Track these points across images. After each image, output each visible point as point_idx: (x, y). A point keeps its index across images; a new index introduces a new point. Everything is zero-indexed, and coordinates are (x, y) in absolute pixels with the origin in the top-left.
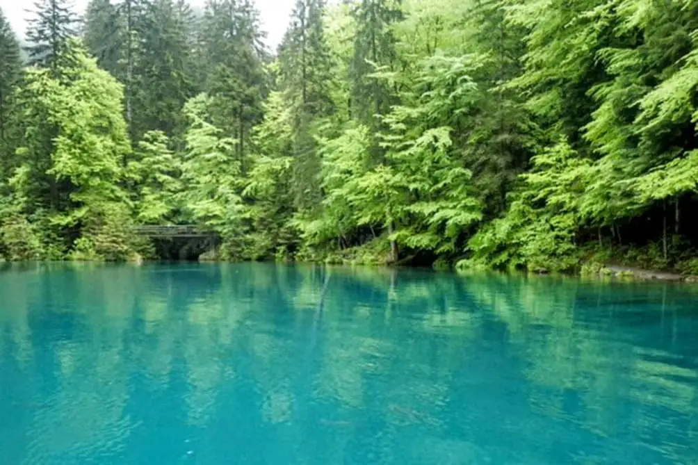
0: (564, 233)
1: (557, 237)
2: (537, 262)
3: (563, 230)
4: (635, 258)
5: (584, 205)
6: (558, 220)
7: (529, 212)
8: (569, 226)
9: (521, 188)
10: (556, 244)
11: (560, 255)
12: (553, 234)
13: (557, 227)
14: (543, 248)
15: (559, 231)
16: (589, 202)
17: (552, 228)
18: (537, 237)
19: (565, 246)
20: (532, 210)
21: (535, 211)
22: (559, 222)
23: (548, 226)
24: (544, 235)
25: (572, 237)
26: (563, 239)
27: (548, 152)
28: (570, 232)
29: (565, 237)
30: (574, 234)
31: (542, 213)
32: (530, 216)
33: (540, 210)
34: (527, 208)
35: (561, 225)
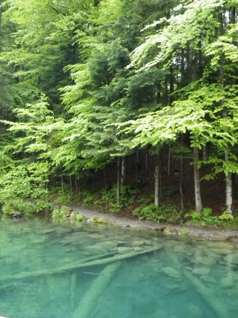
0: (39, 179)
1: (32, 182)
2: (12, 205)
3: (38, 176)
4: (92, 202)
5: (58, 155)
6: (34, 167)
7: (10, 162)
8: (44, 173)
9: (4, 143)
10: (31, 189)
11: (34, 198)
12: (29, 179)
13: (32, 173)
14: (19, 192)
15: (35, 177)
16: (63, 153)
17: (29, 174)
18: (14, 182)
19: (39, 191)
20: (11, 161)
21: (15, 162)
22: (34, 170)
23: (25, 172)
24: (20, 180)
25: (46, 183)
26: (38, 184)
27: (29, 107)
28: (44, 178)
29: (40, 182)
30: (47, 181)
31: (20, 164)
32: (10, 165)
33: (18, 161)
34: (8, 158)
35: (36, 172)
